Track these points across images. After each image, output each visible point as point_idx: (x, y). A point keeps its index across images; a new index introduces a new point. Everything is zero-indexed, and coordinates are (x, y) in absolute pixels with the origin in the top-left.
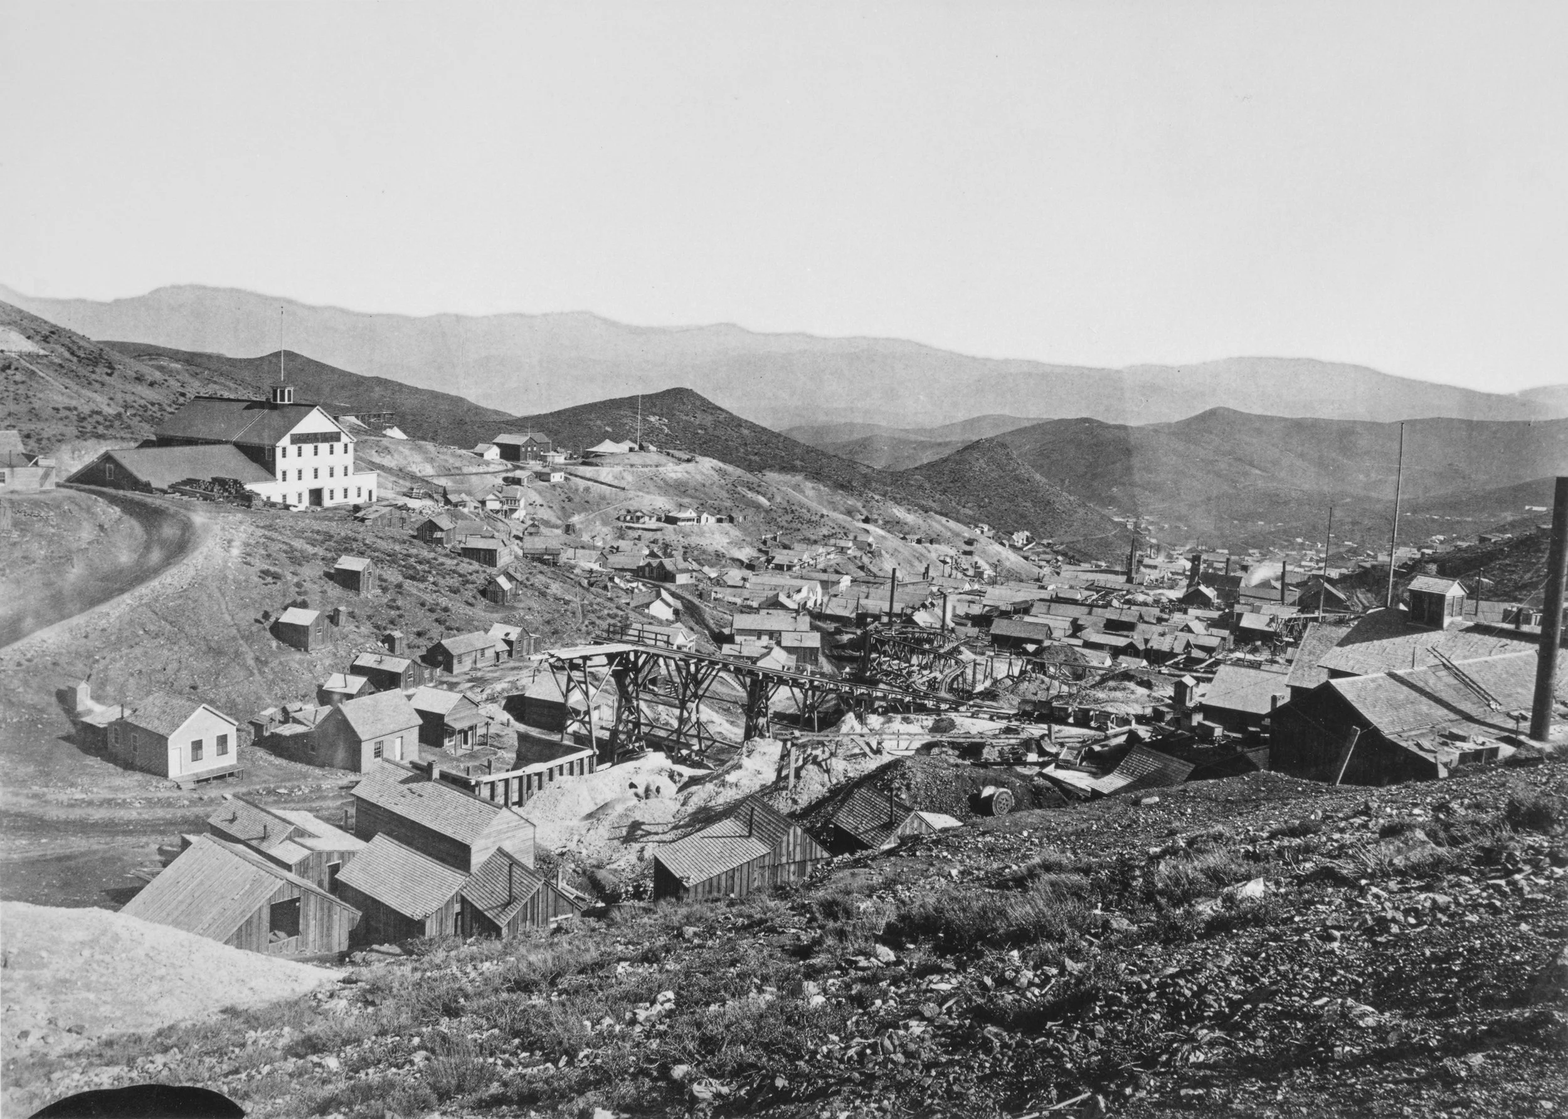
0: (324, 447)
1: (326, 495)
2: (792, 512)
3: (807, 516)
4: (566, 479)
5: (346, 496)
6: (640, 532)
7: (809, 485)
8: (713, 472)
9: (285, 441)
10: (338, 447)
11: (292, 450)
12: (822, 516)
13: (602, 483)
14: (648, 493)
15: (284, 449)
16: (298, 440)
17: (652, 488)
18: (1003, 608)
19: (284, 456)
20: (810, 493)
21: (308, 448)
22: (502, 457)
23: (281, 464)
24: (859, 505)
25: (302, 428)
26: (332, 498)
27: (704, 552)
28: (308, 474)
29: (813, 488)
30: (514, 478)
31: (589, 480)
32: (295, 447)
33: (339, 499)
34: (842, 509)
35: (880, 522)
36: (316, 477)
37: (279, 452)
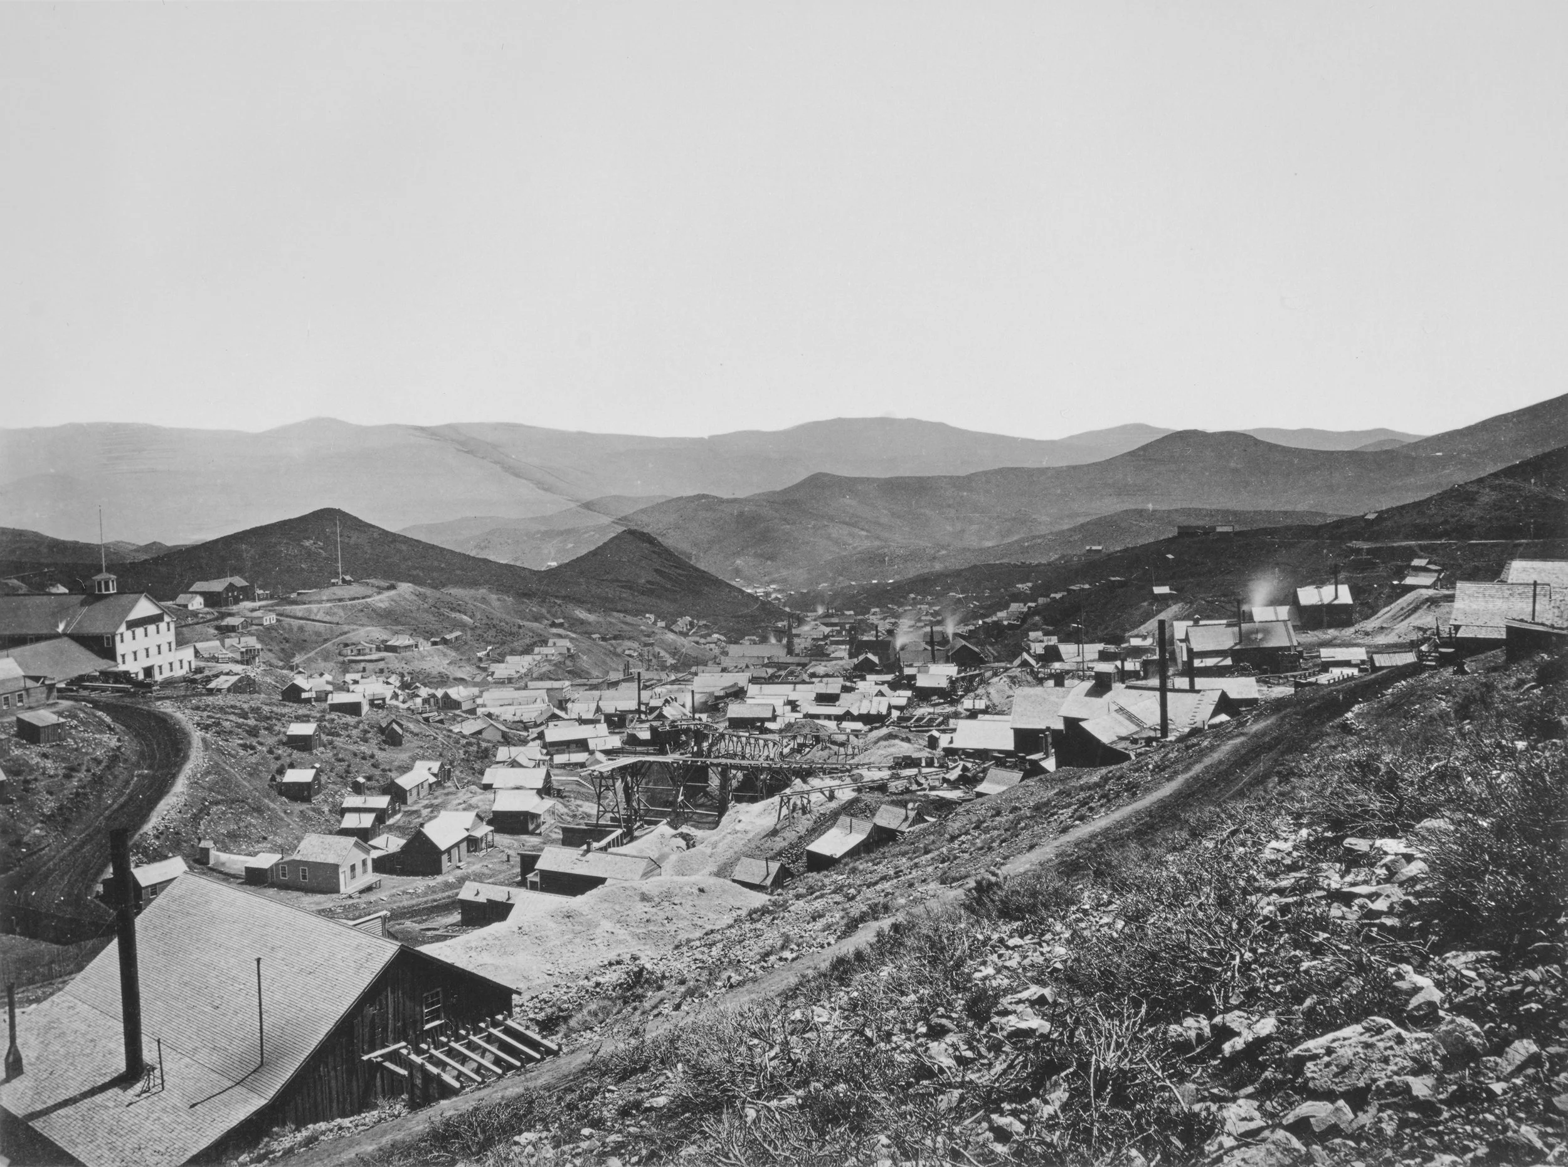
0: (152, 628)
1: (156, 671)
2: (494, 626)
3: (507, 628)
4: (278, 620)
5: (171, 670)
6: (363, 664)
7: (494, 597)
8: (415, 598)
9: (123, 628)
10: (163, 626)
11: (128, 635)
12: (520, 627)
13: (314, 620)
14: (362, 625)
15: (122, 635)
16: (132, 625)
17: (365, 620)
18: (717, 694)
19: (122, 641)
20: (496, 604)
21: (140, 631)
22: (206, 605)
23: (120, 649)
24: (544, 611)
25: (135, 614)
26: (161, 673)
27: (429, 675)
28: (141, 655)
29: (499, 600)
30: (227, 626)
31: (301, 618)
32: (129, 633)
33: (167, 674)
34: (529, 617)
35: (566, 625)
36: (148, 656)
37: (118, 638)
